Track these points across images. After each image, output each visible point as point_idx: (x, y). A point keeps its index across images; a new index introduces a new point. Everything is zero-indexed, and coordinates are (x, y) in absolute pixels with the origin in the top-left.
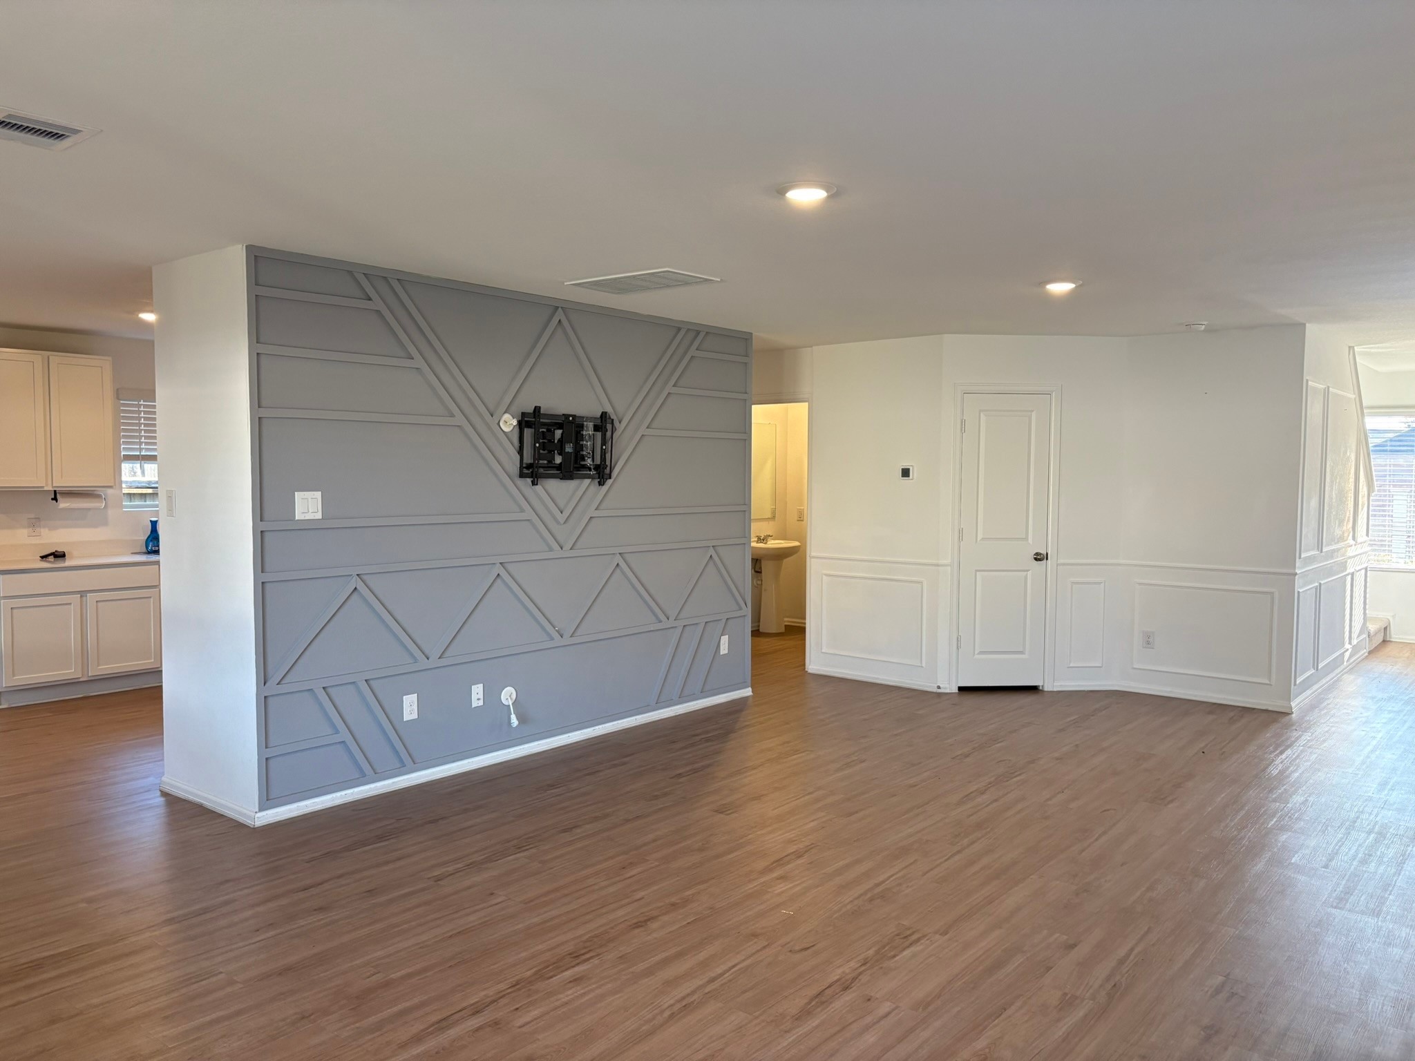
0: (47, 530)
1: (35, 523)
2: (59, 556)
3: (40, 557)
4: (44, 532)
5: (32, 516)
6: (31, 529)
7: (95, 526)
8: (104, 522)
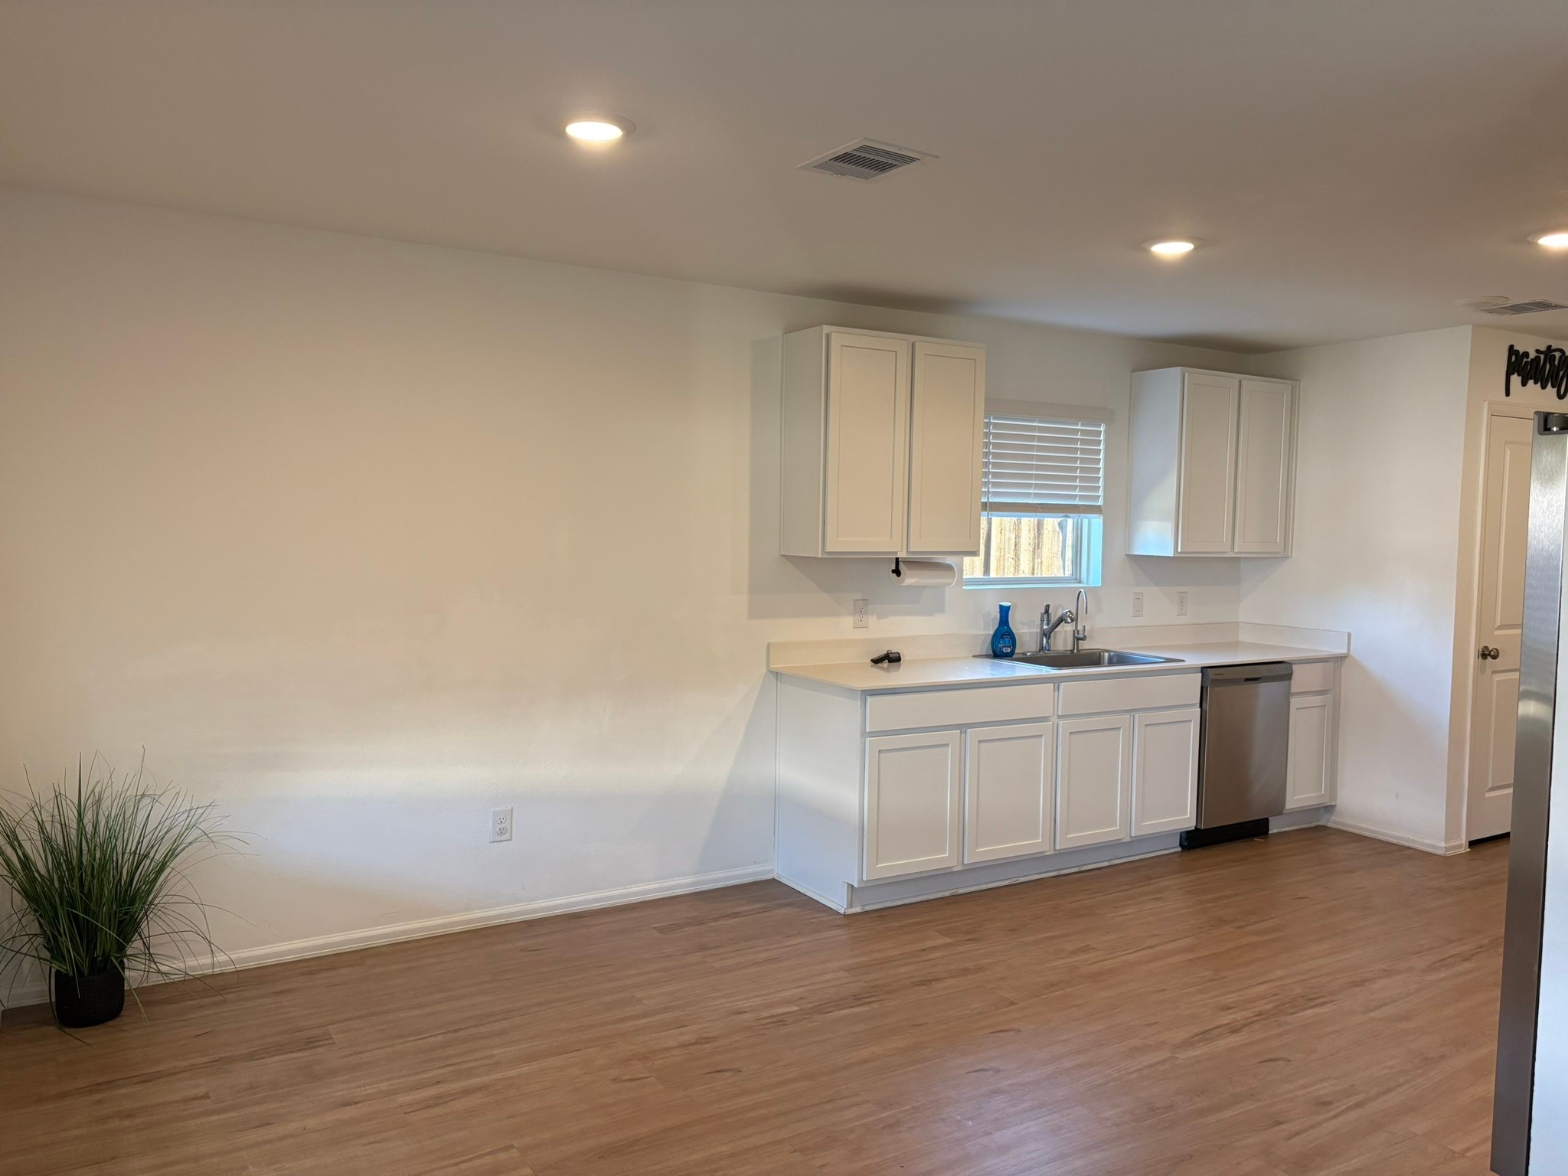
0: (875, 617)
1: (861, 608)
2: (892, 659)
3: (872, 660)
4: (872, 620)
5: (859, 596)
6: (857, 617)
7: (930, 614)
8: (938, 608)
